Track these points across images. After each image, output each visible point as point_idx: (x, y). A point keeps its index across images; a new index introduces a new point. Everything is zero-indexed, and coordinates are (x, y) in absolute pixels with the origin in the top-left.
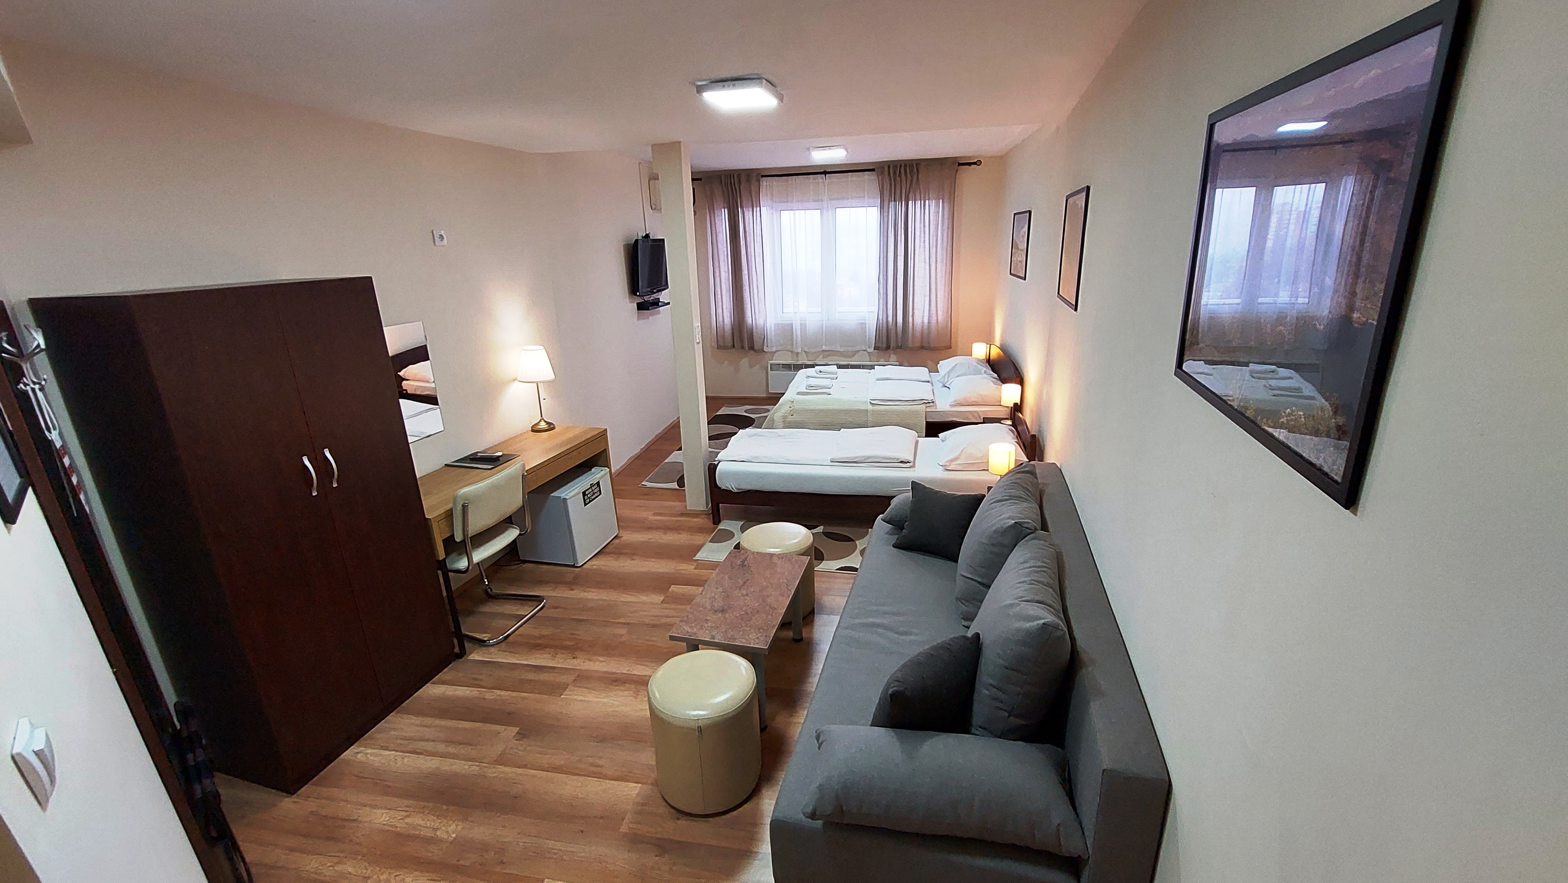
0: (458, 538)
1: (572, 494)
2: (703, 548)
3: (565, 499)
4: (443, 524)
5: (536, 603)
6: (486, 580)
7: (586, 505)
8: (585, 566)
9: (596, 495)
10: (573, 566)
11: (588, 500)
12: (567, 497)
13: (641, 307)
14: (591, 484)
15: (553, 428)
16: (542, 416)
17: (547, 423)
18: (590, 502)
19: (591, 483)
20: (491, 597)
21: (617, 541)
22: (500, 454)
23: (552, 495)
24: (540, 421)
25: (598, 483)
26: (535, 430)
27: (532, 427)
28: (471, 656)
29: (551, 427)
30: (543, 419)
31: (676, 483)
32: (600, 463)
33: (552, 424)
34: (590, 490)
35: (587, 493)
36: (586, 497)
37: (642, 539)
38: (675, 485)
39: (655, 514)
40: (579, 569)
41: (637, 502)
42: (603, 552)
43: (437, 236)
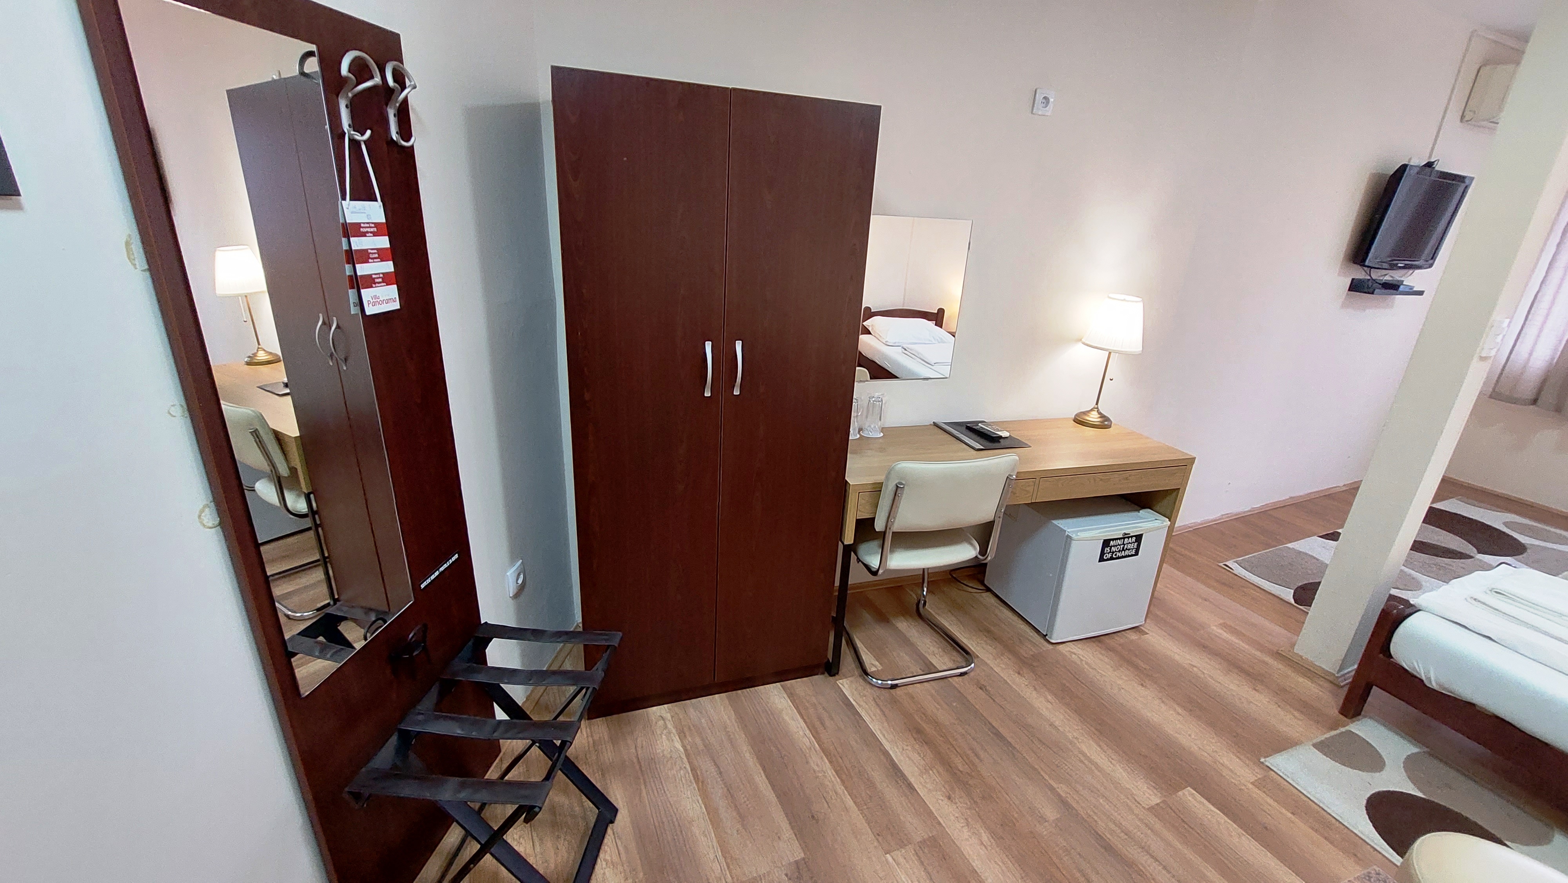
0: (879, 526)
1: (1082, 535)
2: (1293, 752)
3: (1069, 537)
4: (865, 499)
5: (960, 659)
6: (925, 589)
7: (1101, 559)
8: (1061, 647)
9: (1127, 553)
10: (1044, 636)
11: (1110, 555)
12: (1074, 536)
14: (1126, 534)
15: (1109, 427)
16: (1097, 404)
17: (1102, 416)
18: (1112, 559)
19: (1127, 532)
21: (1133, 636)
22: (1005, 434)
23: (1055, 522)
24: (1092, 410)
25: (1139, 538)
26: (1079, 420)
27: (1076, 415)
28: (841, 681)
29: (1105, 423)
30: (1097, 408)
31: (1292, 591)
32: (1158, 508)
33: (1108, 419)
34: (1119, 542)
35: (1112, 543)
36: (1107, 549)
37: (1177, 657)
38: (1288, 595)
39: (1224, 626)
40: (1050, 647)
41: (1202, 588)
42: (1100, 642)
43: (1040, 98)
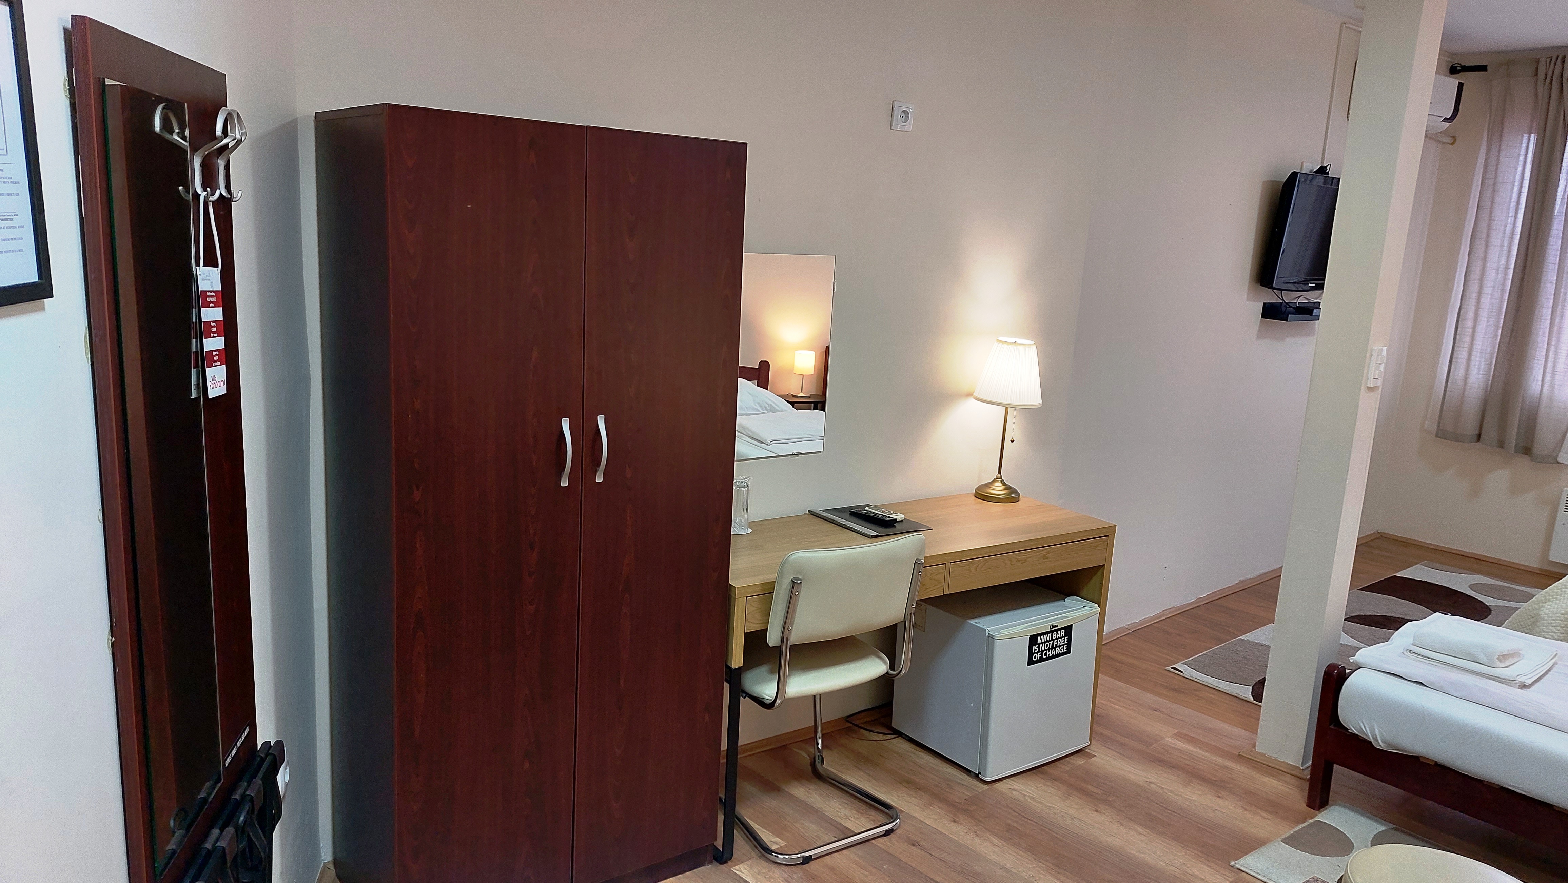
0: (773, 639)
1: (1006, 632)
2: (1263, 850)
3: (991, 637)
4: (754, 605)
5: (881, 818)
6: (820, 741)
7: (1030, 662)
8: (998, 785)
9: (1058, 650)
10: (977, 776)
11: (1038, 656)
12: (996, 634)
13: (1271, 312)
14: (1054, 627)
15: (1016, 500)
16: (999, 473)
17: (1007, 487)
18: (1042, 660)
19: (1054, 623)
20: (818, 776)
21: (1079, 761)
22: (899, 517)
23: (972, 622)
24: (994, 481)
25: (1068, 630)
26: (982, 495)
27: (977, 489)
28: (737, 867)
29: (1012, 496)
30: (1001, 478)
31: (1251, 688)
32: (1085, 592)
33: (1016, 492)
34: (1048, 637)
35: (1040, 639)
36: (1035, 648)
37: (1132, 777)
38: (1246, 692)
39: (1180, 736)
40: (986, 787)
41: (1149, 698)
42: (1042, 773)
43: (898, 112)
